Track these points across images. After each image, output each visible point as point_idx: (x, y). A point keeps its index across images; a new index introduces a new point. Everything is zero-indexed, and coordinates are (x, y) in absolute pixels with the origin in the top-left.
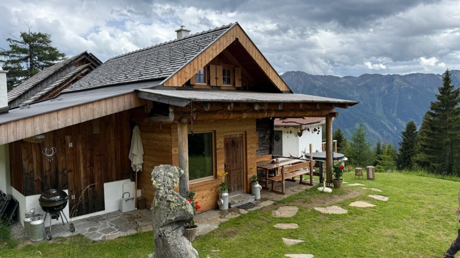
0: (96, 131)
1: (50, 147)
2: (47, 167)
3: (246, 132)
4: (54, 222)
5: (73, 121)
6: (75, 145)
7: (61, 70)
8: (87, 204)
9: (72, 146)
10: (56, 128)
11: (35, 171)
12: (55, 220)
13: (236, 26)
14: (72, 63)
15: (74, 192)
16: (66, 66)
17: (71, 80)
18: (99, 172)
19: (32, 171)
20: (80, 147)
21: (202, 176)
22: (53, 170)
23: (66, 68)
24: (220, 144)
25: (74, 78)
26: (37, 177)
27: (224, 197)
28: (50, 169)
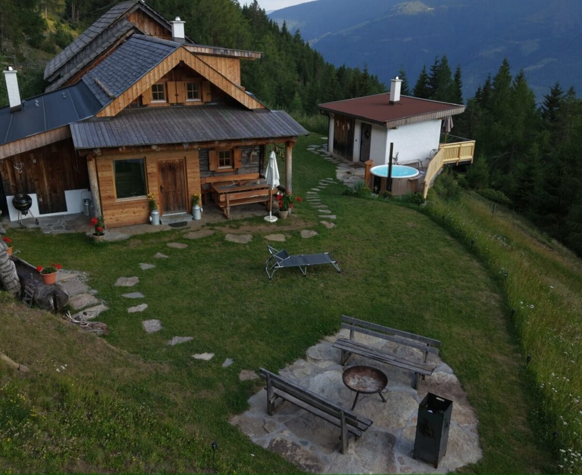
0: (54, 150)
1: (19, 163)
2: (18, 177)
3: (185, 158)
4: (24, 217)
5: (21, 150)
6: (38, 161)
7: (112, 26)
8: (52, 205)
9: (35, 162)
10: (9, 155)
11: (10, 179)
12: (24, 215)
13: (180, 48)
14: (123, 17)
15: (41, 196)
16: (116, 22)
17: (115, 46)
18: (60, 182)
19: (8, 179)
20: (42, 163)
21: (137, 195)
22: (23, 179)
23: (117, 24)
24: (152, 168)
25: (118, 43)
26: (12, 184)
27: (155, 215)
28: (21, 179)
